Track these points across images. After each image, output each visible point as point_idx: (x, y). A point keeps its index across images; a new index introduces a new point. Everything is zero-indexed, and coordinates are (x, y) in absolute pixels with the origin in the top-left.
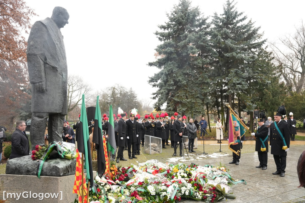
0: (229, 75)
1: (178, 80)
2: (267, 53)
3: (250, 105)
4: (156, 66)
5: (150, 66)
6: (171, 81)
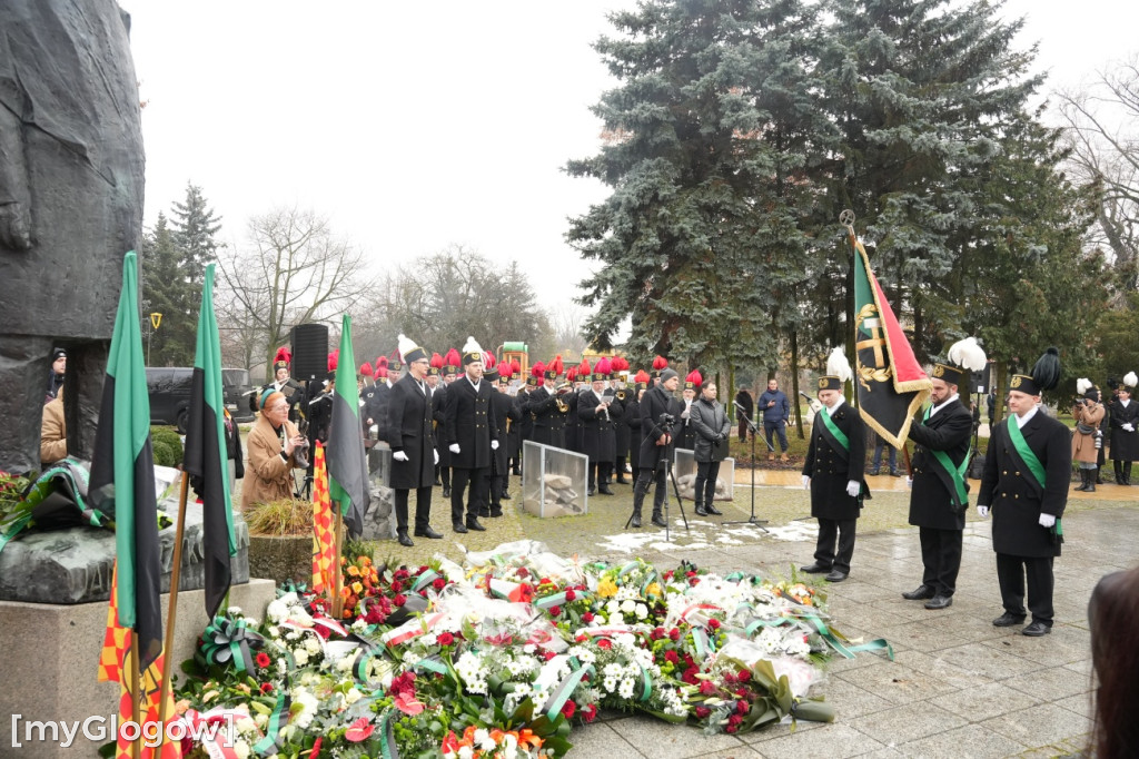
0: (882, 216)
1: (676, 230)
2: (1042, 132)
4: (597, 174)
5: (575, 175)
6: (648, 236)
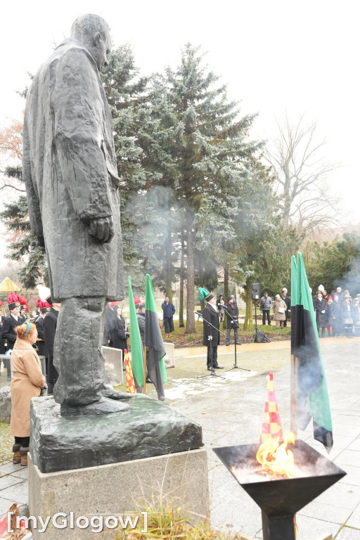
0: (202, 208)
2: (263, 167)
3: (239, 271)
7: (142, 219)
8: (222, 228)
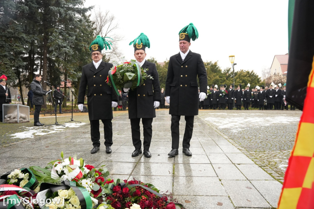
0: (54, 34)
2: (90, 22)
3: (74, 73)
7: (13, 34)
8: (65, 47)
